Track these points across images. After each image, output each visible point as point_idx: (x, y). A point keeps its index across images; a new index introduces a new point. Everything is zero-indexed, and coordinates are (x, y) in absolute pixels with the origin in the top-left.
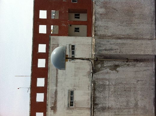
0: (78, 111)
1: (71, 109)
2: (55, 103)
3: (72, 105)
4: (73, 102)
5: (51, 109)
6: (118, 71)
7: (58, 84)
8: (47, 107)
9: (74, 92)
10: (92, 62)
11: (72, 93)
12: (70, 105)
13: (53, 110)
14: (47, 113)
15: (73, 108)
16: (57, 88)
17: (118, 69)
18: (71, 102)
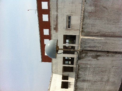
0: (73, 31)
1: (68, 30)
2: (57, 25)
3: (69, 27)
4: (70, 25)
5: (54, 29)
6: (98, 60)
7: (59, 11)
8: (51, 28)
9: (71, 17)
10: (78, 53)
11: (69, 18)
12: (67, 27)
13: (55, 31)
14: (51, 32)
15: (70, 30)
16: (58, 13)
17: (98, 58)
18: (68, 25)
